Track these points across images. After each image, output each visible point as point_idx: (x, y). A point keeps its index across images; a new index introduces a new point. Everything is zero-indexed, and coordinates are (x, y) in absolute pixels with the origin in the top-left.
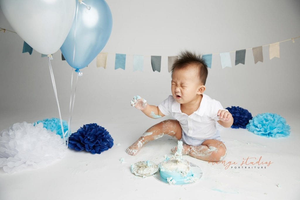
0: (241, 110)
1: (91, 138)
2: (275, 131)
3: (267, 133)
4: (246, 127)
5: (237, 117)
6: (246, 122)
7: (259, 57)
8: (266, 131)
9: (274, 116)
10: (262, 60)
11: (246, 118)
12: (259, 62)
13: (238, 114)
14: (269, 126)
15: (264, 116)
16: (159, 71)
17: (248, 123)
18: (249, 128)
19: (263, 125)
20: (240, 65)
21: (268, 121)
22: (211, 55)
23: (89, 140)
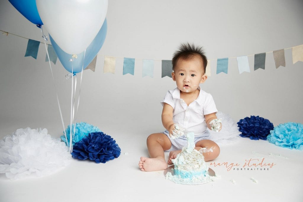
1: (95, 147)
2: (299, 141)
3: (290, 144)
4: (267, 138)
6: (267, 133)
7: (281, 61)
8: (288, 142)
9: (297, 125)
10: (284, 64)
11: (266, 129)
12: (281, 67)
13: (258, 124)
14: (291, 137)
15: (286, 125)
17: (269, 133)
18: (270, 140)
19: (285, 135)
20: (260, 69)
21: (291, 131)
22: (228, 59)
23: (93, 148)
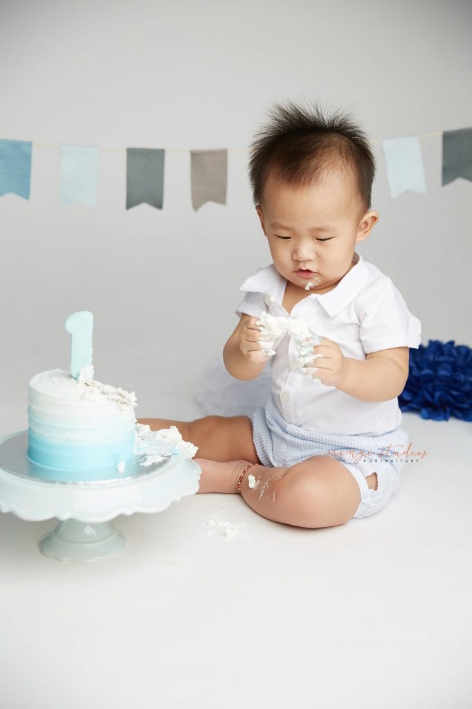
0: (459, 353)
5: (441, 380)
16: (159, 205)
